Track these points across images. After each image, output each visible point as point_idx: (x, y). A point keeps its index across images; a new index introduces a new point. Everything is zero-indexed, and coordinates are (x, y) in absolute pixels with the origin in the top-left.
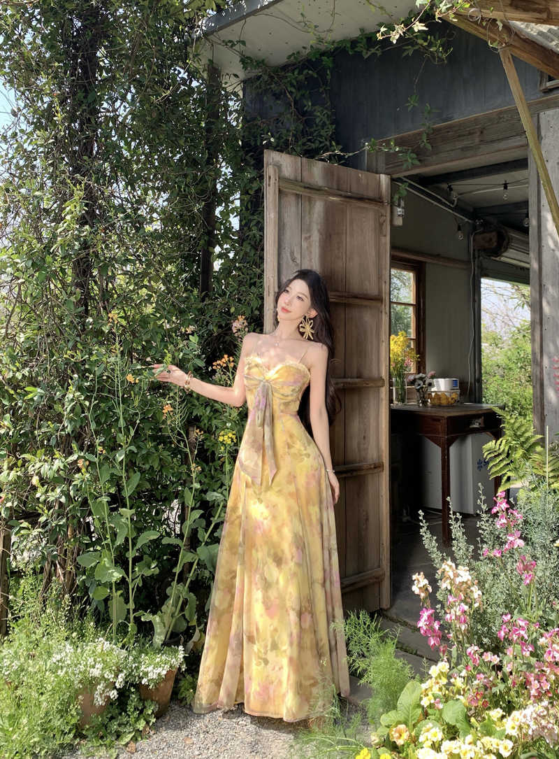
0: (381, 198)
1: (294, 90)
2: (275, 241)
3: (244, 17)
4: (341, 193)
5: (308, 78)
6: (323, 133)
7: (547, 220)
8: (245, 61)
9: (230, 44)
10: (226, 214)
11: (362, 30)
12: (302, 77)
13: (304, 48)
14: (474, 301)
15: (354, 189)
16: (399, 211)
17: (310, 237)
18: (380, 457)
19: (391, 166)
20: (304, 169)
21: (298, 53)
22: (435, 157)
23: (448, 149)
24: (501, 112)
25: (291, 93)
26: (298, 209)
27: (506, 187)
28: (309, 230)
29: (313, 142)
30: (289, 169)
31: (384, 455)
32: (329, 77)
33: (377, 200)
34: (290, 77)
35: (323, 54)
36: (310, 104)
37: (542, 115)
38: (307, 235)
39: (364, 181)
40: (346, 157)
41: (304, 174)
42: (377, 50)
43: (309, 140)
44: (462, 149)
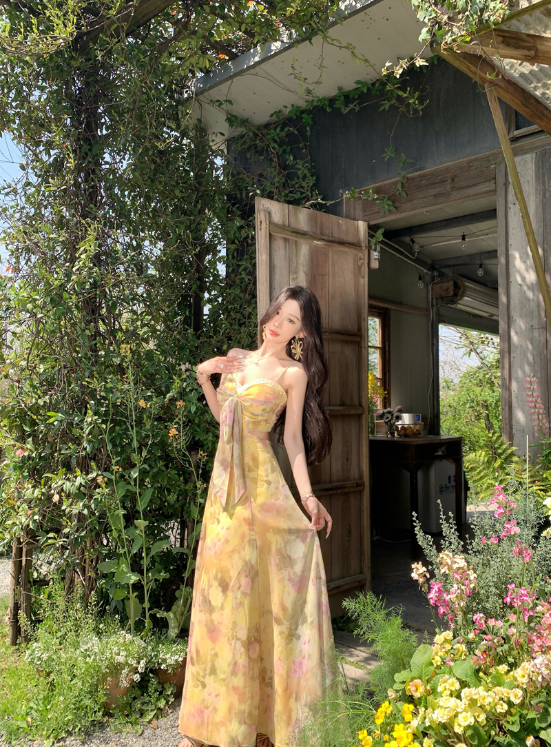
0: (359, 242)
1: (276, 146)
2: (266, 281)
3: (231, 77)
4: (324, 237)
5: (288, 135)
6: (304, 184)
7: (515, 258)
8: (232, 120)
9: (218, 104)
10: (213, 263)
11: (340, 88)
12: (283, 134)
13: (285, 107)
14: (433, 344)
15: (336, 235)
16: (375, 255)
17: (297, 278)
18: (361, 477)
19: (368, 213)
20: (291, 215)
21: (280, 111)
22: (409, 204)
23: (421, 196)
24: (471, 161)
25: (273, 148)
26: (286, 253)
27: (464, 239)
28: (296, 272)
29: (295, 193)
30: (278, 215)
31: (365, 475)
32: (309, 133)
33: (355, 245)
34: (273, 133)
35: (303, 112)
36: (292, 158)
38: (295, 276)
39: (344, 227)
40: (328, 205)
41: (291, 220)
42: (355, 106)
43: (291, 192)
44: (435, 196)
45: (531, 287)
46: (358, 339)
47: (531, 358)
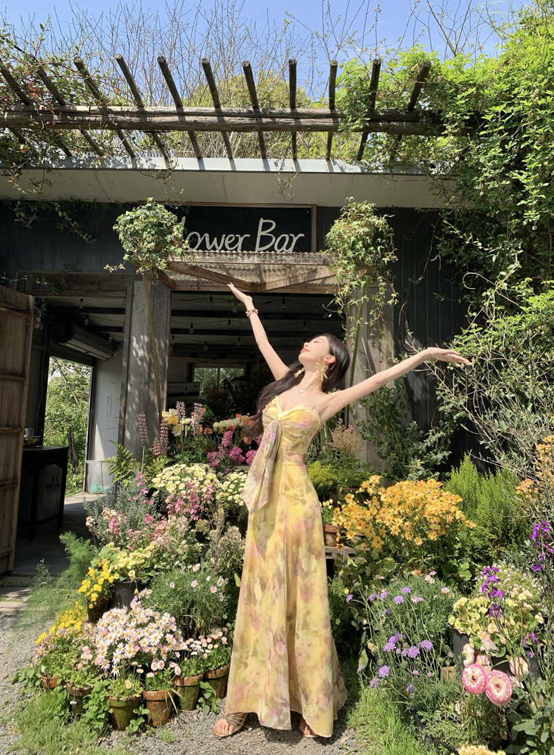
0: (28, 309)
4: (8, 306)
15: (14, 304)
16: (38, 319)
18: (15, 478)
19: (36, 290)
22: (68, 292)
23: (76, 288)
31: (18, 475)
33: (27, 311)
37: (135, 282)
39: (19, 298)
40: (10, 281)
44: (86, 291)
45: (142, 359)
46: (23, 379)
47: (137, 399)
